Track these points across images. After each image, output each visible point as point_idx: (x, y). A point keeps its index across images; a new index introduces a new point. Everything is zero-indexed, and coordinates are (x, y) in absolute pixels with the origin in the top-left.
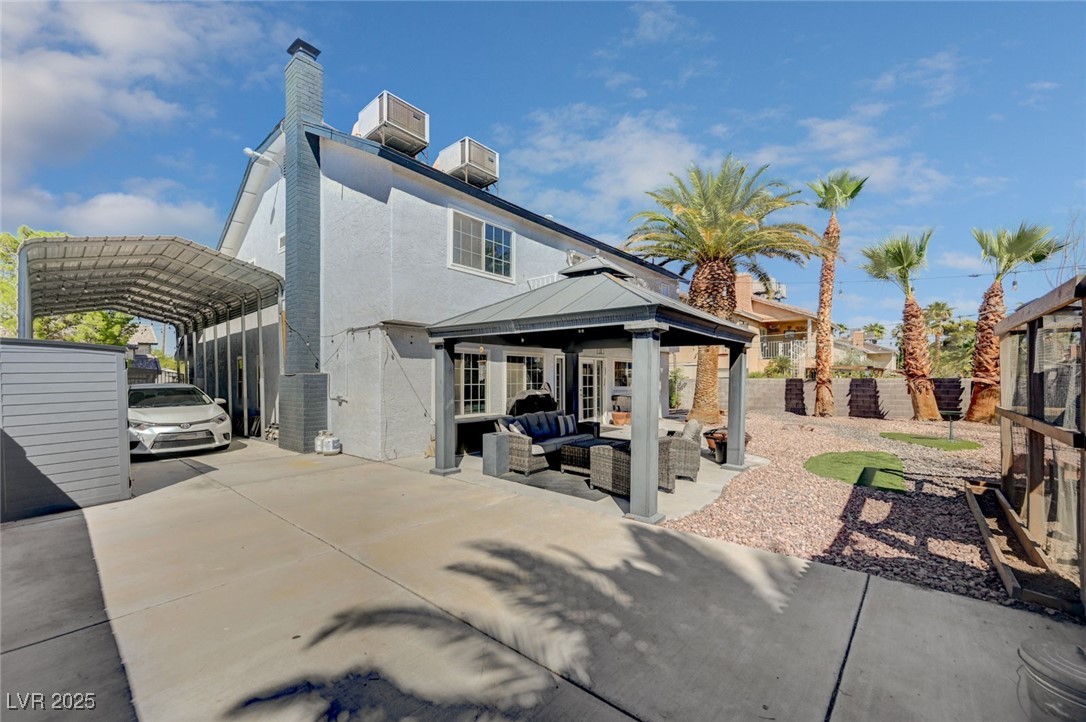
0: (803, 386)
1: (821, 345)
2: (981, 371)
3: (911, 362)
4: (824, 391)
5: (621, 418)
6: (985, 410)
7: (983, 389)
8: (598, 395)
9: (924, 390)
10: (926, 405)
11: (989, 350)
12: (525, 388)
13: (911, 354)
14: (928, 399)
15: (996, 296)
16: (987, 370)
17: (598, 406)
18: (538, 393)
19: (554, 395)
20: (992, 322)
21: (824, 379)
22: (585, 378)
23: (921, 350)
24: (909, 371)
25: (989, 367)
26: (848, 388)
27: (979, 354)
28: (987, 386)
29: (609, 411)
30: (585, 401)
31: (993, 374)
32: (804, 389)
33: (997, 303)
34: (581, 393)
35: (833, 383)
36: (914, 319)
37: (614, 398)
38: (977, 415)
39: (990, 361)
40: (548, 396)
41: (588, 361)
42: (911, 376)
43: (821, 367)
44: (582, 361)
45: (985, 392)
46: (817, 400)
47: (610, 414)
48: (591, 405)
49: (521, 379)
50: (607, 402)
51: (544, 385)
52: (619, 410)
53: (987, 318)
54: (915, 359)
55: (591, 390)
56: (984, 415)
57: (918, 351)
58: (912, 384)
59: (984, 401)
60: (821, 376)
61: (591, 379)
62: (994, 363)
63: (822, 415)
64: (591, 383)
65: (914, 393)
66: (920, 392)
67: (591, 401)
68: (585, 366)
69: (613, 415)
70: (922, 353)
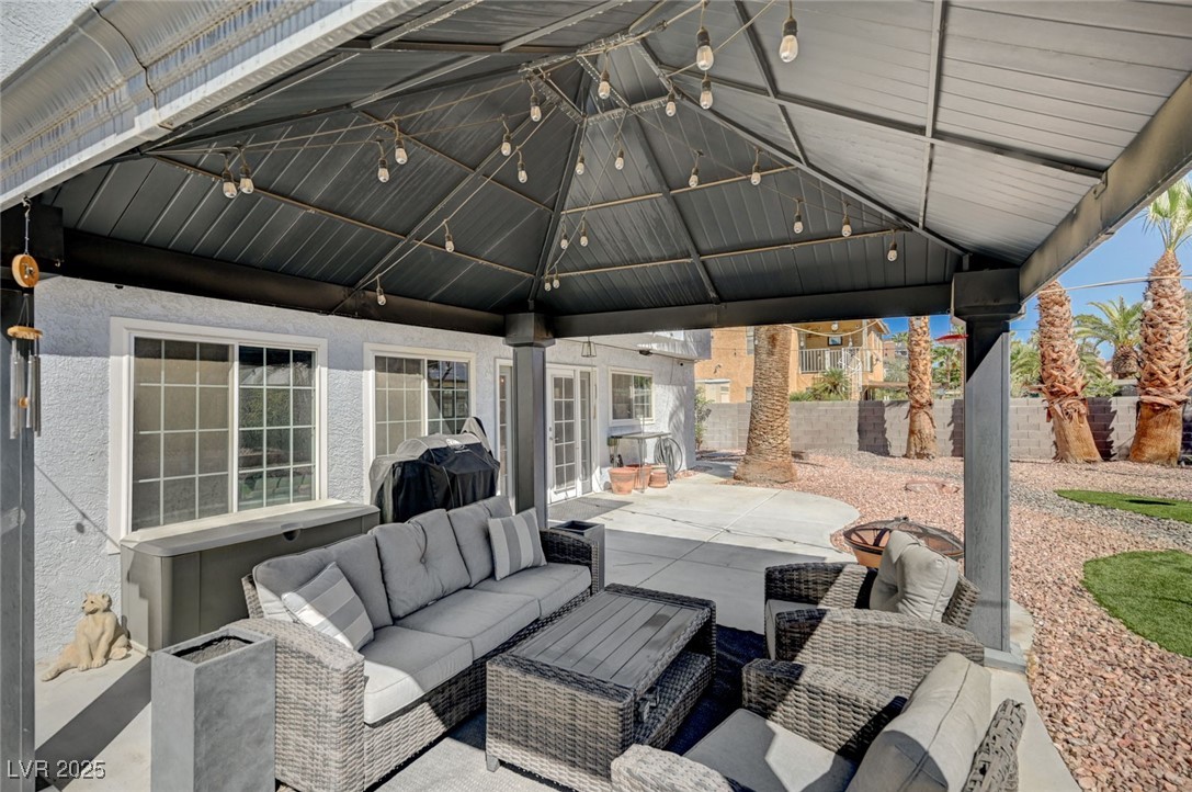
0: (883, 412)
1: (917, 349)
2: (1154, 386)
3: (1055, 372)
4: (923, 420)
5: (627, 479)
6: (1162, 446)
7: (1156, 412)
8: (584, 437)
9: (1075, 415)
10: (1079, 438)
11: (1165, 354)
12: (425, 432)
13: (1055, 360)
14: (1081, 432)
15: (1171, 272)
16: (1163, 384)
17: (584, 457)
18: (453, 442)
19: (492, 443)
20: (1168, 312)
21: (923, 401)
22: (558, 406)
23: (1069, 355)
24: (1053, 386)
25: (1166, 380)
26: (950, 414)
27: (1151, 360)
28: (1165, 407)
29: (603, 466)
30: (558, 451)
31: (1173, 389)
32: (886, 416)
33: (1174, 283)
34: (550, 434)
35: (935, 406)
36: (1056, 308)
37: (612, 440)
38: (1150, 452)
39: (1168, 370)
40: (478, 447)
41: (565, 372)
42: (1056, 394)
43: (918, 382)
44: (552, 372)
45: (1160, 417)
46: (912, 432)
47: (606, 470)
48: (571, 458)
49: (415, 413)
50: (600, 449)
51: (470, 424)
52: (621, 465)
53: (1160, 306)
54: (1062, 369)
55: (570, 428)
56: (1160, 452)
57: (1065, 357)
58: (1057, 407)
59: (1159, 431)
60: (918, 397)
61: (569, 407)
62: (1173, 374)
63: (920, 456)
64: (570, 414)
65: (1060, 419)
66: (1071, 418)
67: (570, 449)
68: (557, 382)
69: (612, 475)
70: (1071, 359)
